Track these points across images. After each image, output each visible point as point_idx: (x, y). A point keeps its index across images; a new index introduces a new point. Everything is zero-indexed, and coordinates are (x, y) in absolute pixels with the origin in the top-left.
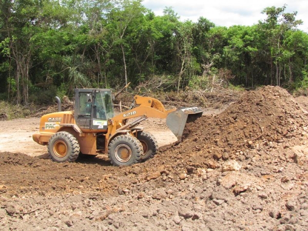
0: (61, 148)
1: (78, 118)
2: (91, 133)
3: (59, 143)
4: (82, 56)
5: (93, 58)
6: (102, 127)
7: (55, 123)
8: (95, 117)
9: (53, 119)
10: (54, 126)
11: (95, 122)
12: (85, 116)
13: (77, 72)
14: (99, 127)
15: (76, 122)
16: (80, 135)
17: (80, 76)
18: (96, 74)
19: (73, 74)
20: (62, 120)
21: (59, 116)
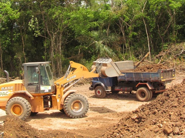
0: (17, 109)
1: (28, 86)
2: (39, 96)
3: (16, 106)
4: (107, 31)
5: (118, 32)
6: (48, 91)
7: (7, 91)
8: (42, 84)
9: (6, 88)
10: (7, 93)
11: (42, 88)
12: (34, 83)
13: (103, 45)
14: (45, 91)
15: (27, 89)
16: (31, 99)
17: (106, 48)
18: (122, 46)
19: (99, 47)
20: (14, 88)
21: (10, 86)
